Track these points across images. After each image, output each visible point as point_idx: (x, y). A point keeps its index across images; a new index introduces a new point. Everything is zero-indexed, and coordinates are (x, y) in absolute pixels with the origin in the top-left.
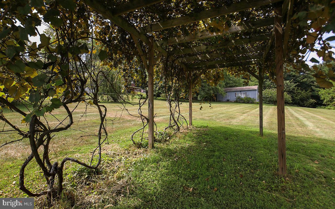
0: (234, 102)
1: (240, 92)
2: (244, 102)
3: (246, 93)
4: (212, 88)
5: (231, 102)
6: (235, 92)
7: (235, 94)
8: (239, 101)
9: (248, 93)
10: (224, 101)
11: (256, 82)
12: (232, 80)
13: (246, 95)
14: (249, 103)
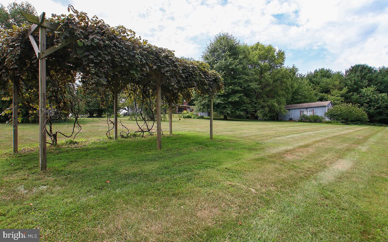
0: (298, 121)
1: (306, 109)
2: (310, 122)
3: (313, 110)
4: (268, 105)
5: (295, 121)
6: (300, 110)
7: (299, 112)
8: (304, 120)
9: (315, 110)
10: (287, 120)
11: (337, 96)
12: (301, 95)
13: (313, 112)
14: (316, 122)
